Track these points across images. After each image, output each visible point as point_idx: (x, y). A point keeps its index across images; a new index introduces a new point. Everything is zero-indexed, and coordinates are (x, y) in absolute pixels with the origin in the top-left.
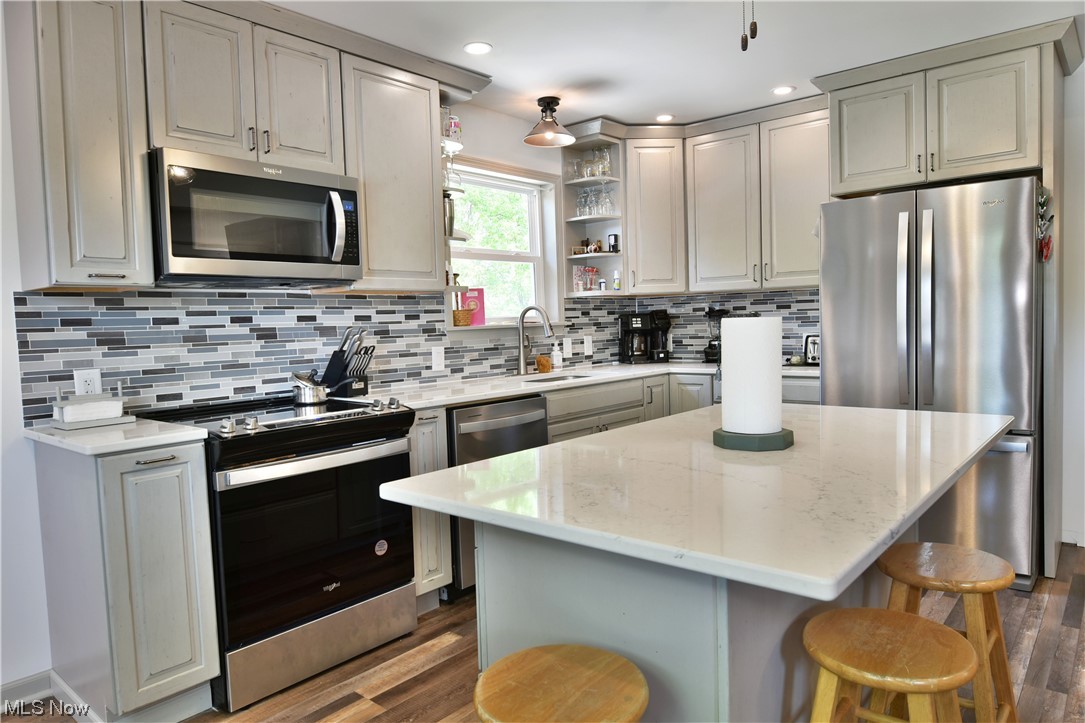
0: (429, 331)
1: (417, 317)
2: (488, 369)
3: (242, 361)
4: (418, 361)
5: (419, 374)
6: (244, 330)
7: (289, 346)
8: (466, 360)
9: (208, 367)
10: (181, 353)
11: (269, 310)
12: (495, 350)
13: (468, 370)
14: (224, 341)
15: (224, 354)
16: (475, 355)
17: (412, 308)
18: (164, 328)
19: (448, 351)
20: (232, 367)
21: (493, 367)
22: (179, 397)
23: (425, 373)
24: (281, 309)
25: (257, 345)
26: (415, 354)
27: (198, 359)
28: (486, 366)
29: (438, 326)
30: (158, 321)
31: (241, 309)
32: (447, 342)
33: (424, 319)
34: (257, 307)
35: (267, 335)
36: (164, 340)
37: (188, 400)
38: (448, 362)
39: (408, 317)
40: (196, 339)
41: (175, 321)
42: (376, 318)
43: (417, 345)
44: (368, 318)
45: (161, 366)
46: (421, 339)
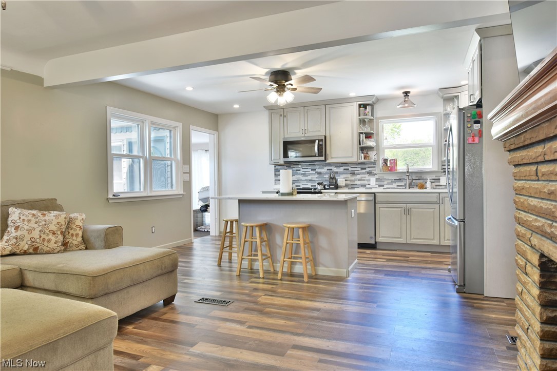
0: (370, 173)
1: (365, 169)
2: (396, 187)
3: (313, 179)
4: (366, 182)
5: (366, 186)
6: (314, 172)
7: (325, 176)
8: (386, 182)
9: (306, 180)
10: (300, 177)
11: (320, 168)
12: (400, 180)
13: (385, 186)
14: (310, 174)
15: (309, 177)
16: (390, 181)
17: (363, 166)
18: (298, 172)
19: (377, 179)
20: (311, 181)
21: (398, 186)
22: (300, 186)
23: (367, 186)
24: (323, 167)
25: (317, 176)
26: (364, 180)
27: (304, 178)
28: (395, 185)
29: (373, 171)
30: (296, 170)
31: (313, 167)
32: (377, 177)
33: (368, 170)
34: (317, 167)
35: (319, 173)
36: (297, 174)
37: (301, 187)
38: (377, 183)
39: (361, 169)
40: (304, 175)
41: (300, 170)
42: (350, 169)
43: (365, 177)
44: (348, 169)
45: (296, 179)
46: (367, 175)
